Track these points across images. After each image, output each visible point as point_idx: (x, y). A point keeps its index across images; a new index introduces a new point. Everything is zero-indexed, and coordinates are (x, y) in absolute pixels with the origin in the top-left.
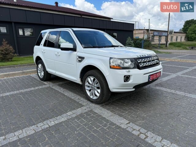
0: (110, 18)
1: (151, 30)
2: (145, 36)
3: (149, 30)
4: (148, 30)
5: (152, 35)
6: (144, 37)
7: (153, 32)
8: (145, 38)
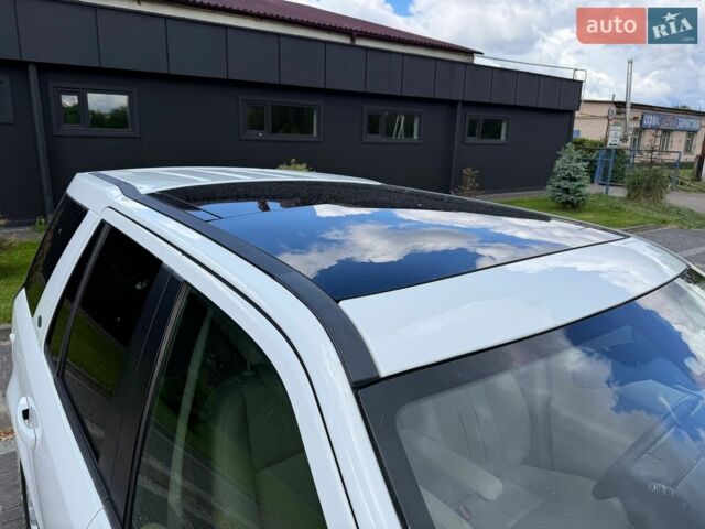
0: (470, 53)
1: (635, 106)
2: (612, 133)
3: (628, 105)
4: (620, 105)
5: (637, 125)
6: (607, 137)
7: (638, 114)
8: (610, 141)
